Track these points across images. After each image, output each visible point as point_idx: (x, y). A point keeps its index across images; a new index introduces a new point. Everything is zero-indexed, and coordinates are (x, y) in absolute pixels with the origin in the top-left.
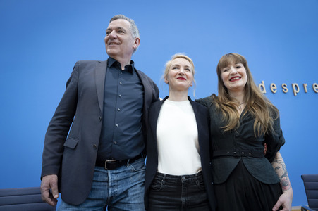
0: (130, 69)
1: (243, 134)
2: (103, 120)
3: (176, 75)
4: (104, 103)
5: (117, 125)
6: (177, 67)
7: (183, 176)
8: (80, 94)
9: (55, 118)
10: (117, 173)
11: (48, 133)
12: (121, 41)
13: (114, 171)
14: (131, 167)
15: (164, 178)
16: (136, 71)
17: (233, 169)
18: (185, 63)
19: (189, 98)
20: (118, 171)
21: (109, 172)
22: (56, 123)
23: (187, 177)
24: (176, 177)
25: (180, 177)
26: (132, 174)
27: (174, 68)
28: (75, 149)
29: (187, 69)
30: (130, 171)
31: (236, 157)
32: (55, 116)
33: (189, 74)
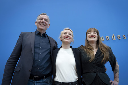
0: (45, 35)
1: (97, 62)
2: (34, 59)
3: (65, 36)
4: (34, 51)
5: (40, 61)
6: (65, 33)
7: (70, 83)
8: (23, 47)
10: (39, 83)
11: (7, 65)
12: (46, 24)
13: (37, 82)
14: (45, 80)
15: (61, 84)
16: (48, 36)
17: (94, 78)
18: (69, 31)
19: (71, 47)
20: (39, 82)
21: (35, 82)
22: (11, 60)
23: (72, 83)
24: (67, 83)
25: (68, 83)
26: (45, 83)
27: (64, 34)
28: (19, 72)
29: (70, 34)
30: (44, 82)
31: (95, 72)
33: (71, 36)
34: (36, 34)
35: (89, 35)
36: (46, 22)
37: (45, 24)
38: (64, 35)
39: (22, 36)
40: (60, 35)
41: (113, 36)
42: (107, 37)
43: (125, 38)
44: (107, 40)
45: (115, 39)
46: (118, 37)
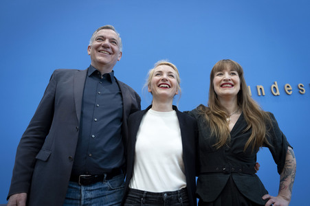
0: (109, 78)
1: (235, 146)
2: (80, 130)
3: (159, 81)
4: (82, 113)
5: (93, 136)
6: (160, 73)
7: (164, 193)
8: (57, 103)
9: (29, 129)
10: (91, 190)
11: (20, 146)
13: (89, 188)
14: (107, 184)
15: (144, 195)
16: (117, 81)
17: (223, 188)
18: (170, 69)
19: (174, 108)
20: (92, 188)
21: (83, 188)
22: (30, 135)
23: (169, 193)
24: (158, 194)
26: (107, 192)
27: (157, 75)
28: (47, 161)
29: (170, 75)
30: (106, 189)
31: (226, 173)
32: (29, 126)
33: (174, 80)
34: (89, 74)
35: (218, 78)
36: (113, 46)
37: (110, 50)
38: (157, 78)
39: (56, 77)
40: (147, 80)
41: (273, 85)
42: (259, 87)
43: (302, 90)
44: (260, 94)
45: (278, 93)
46: (287, 89)
